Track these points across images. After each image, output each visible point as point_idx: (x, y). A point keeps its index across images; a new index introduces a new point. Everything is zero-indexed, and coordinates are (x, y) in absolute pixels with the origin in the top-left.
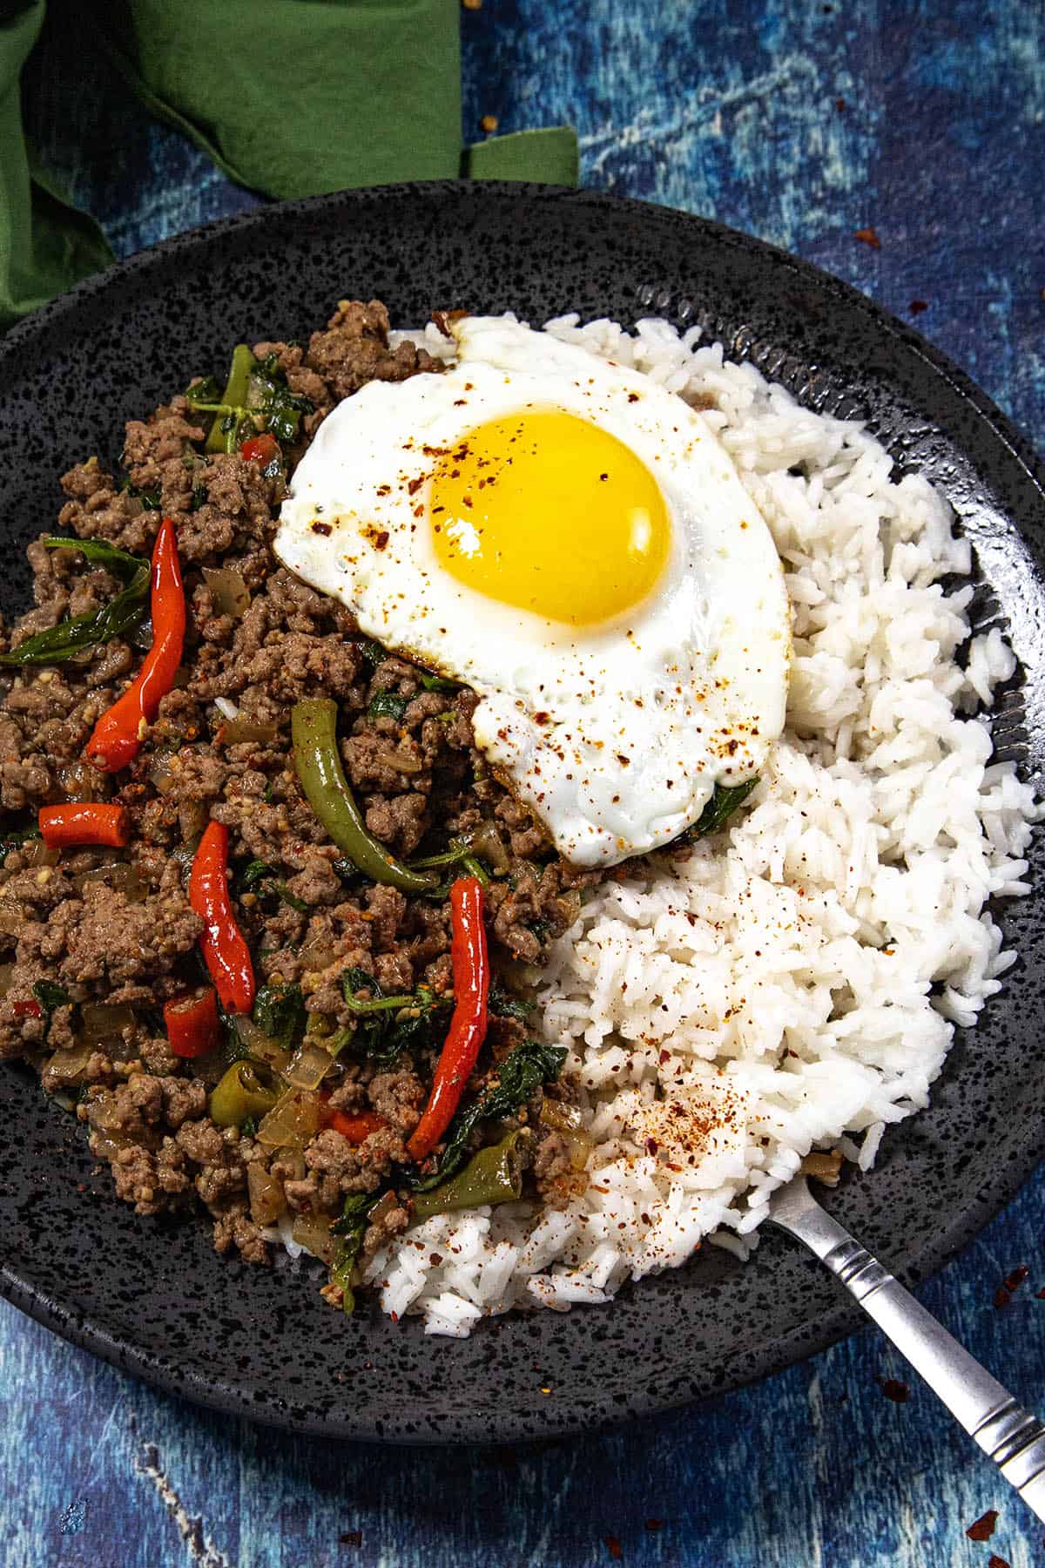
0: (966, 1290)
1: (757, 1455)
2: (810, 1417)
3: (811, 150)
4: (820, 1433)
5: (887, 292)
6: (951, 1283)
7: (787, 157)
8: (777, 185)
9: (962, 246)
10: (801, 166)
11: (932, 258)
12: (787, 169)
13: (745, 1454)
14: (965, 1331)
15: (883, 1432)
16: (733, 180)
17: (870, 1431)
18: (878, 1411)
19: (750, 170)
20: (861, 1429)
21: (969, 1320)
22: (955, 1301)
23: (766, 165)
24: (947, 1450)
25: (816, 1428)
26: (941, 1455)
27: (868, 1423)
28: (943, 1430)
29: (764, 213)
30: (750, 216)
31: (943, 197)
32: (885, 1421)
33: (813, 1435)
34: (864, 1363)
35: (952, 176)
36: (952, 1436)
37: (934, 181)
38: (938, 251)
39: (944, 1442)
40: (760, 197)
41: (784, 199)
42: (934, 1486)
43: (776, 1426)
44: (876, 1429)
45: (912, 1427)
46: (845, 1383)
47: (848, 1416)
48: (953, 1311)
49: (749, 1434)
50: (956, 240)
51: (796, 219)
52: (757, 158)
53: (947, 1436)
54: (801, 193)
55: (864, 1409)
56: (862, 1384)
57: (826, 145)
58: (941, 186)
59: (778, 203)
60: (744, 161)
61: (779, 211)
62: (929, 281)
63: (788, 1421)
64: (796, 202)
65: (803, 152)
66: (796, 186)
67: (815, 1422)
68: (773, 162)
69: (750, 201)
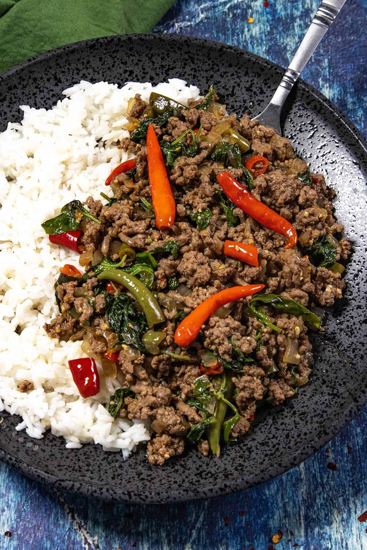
0: (359, 430)
1: (280, 488)
2: (300, 475)
3: (306, 6)
4: (304, 481)
5: (334, 60)
6: (353, 427)
7: (297, 9)
8: (293, 19)
9: (362, 44)
10: (302, 12)
11: (351, 48)
12: (297, 13)
13: (276, 488)
14: (358, 445)
15: (327, 481)
16: (277, 17)
17: (322, 481)
18: (325, 474)
19: (283, 13)
20: (319, 480)
21: (360, 441)
22: (355, 434)
23: (289, 11)
24: (351, 489)
25: (302, 479)
26: (349, 490)
27: (322, 478)
28: (350, 481)
29: (288, 29)
30: (283, 30)
31: (355, 26)
32: (328, 477)
33: (301, 482)
34: (321, 456)
35: (359, 18)
36: (353, 484)
37: (352, 20)
38: (353, 46)
39: (350, 485)
40: (287, 24)
41: (296, 24)
42: (346, 502)
43: (287, 478)
44: (325, 480)
45: (338, 480)
46: (313, 463)
47: (314, 475)
48: (353, 438)
49: (277, 481)
50: (360, 42)
51: (300, 32)
52: (286, 9)
53: (351, 484)
54: (302, 22)
55: (320, 473)
56: (320, 464)
57: (312, 5)
58: (354, 22)
59: (293, 26)
60: (281, 10)
61: (294, 29)
62: (350, 57)
63: (292, 476)
64: (300, 26)
65: (303, 7)
66: (300, 20)
67: (302, 477)
68: (292, 11)
69: (283, 25)
